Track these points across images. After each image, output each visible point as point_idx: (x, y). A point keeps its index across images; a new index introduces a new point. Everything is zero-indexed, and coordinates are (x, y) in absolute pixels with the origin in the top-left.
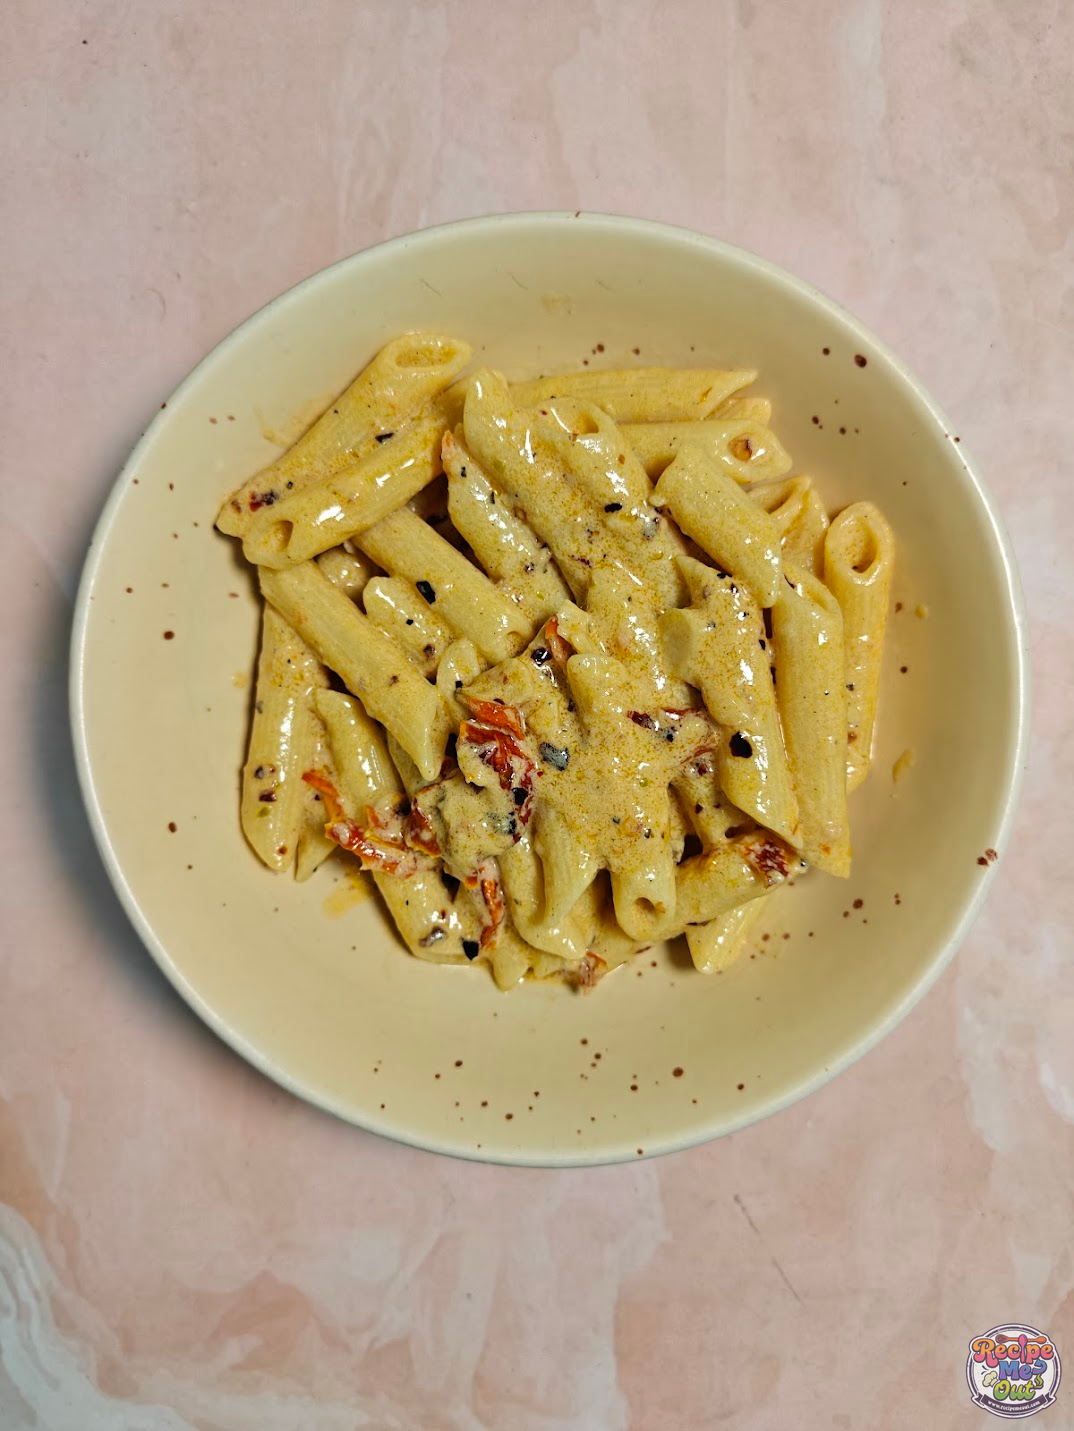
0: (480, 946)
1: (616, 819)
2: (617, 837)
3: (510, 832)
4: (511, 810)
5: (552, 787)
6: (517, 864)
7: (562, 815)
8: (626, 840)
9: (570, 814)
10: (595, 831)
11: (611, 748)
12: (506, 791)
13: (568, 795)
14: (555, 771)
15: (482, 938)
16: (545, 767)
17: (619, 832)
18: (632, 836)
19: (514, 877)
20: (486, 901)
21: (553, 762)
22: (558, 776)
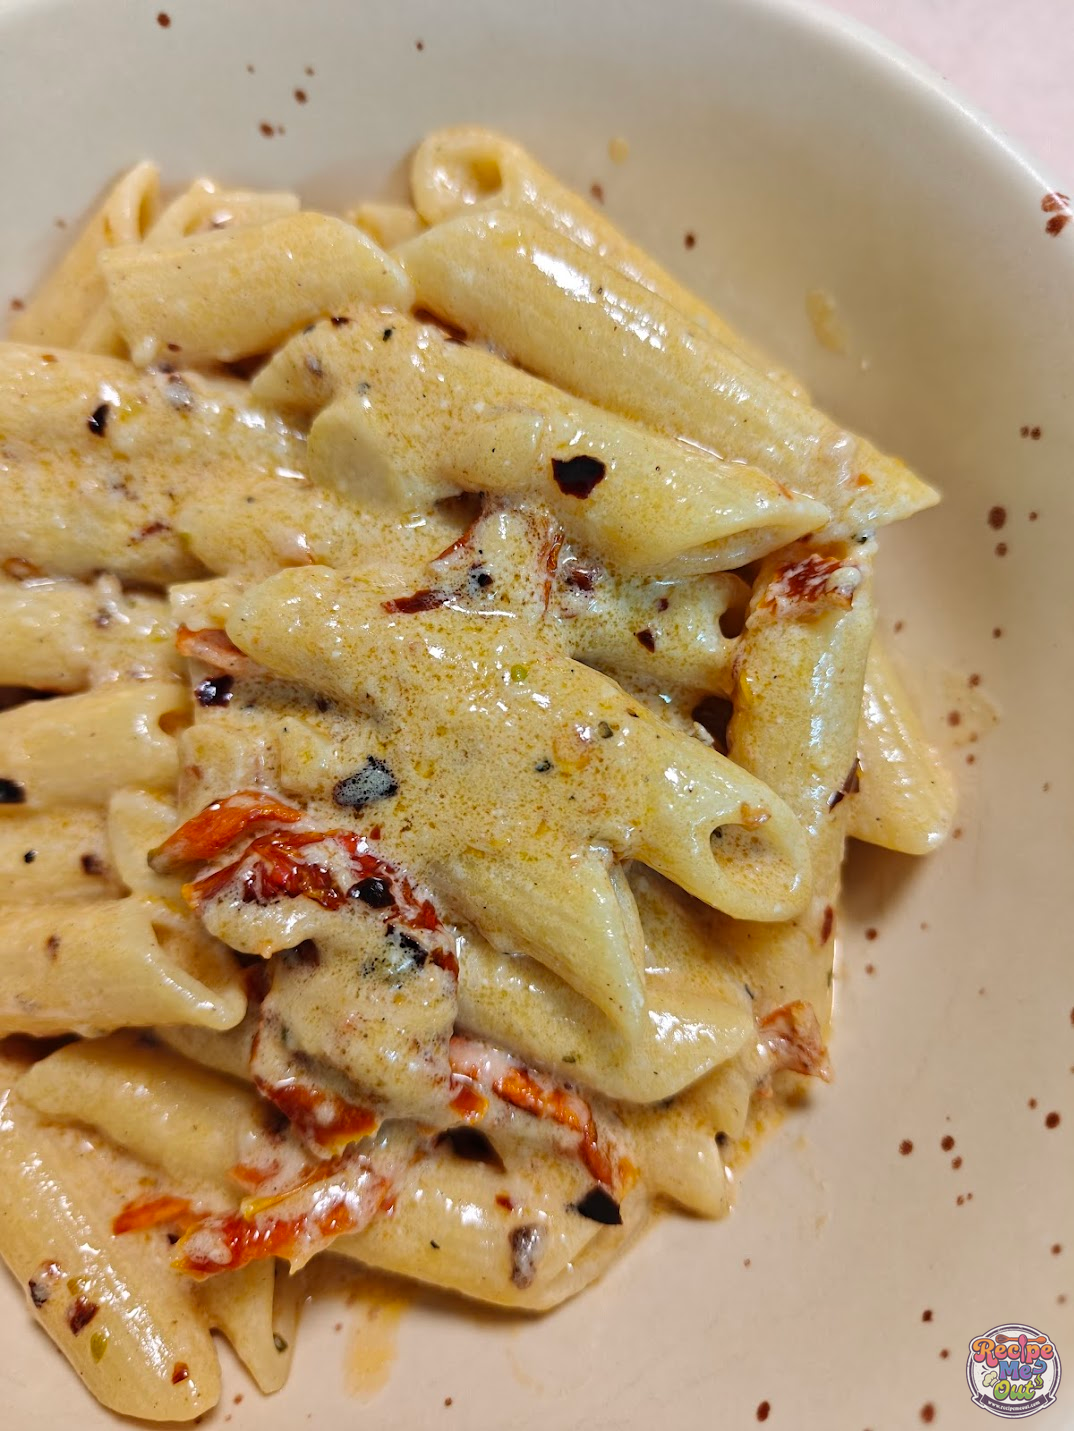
1: (541, 764)
2: (573, 789)
4: (383, 928)
5: (409, 834)
6: (506, 1006)
7: (471, 853)
8: (588, 778)
9: (475, 836)
10: (535, 819)
11: (419, 679)
12: (344, 909)
13: (442, 816)
14: (388, 805)
16: (371, 817)
17: (565, 775)
18: (588, 760)
19: (524, 1029)
20: (533, 1112)
21: (371, 797)
22: (400, 807)
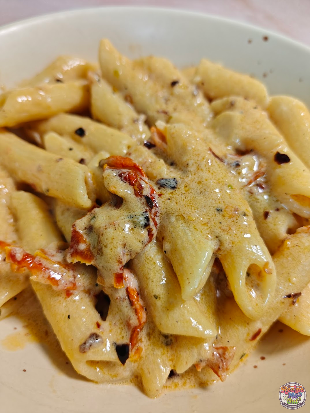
0: (130, 347)
1: (219, 208)
2: (223, 221)
3: (146, 225)
4: (144, 210)
5: (168, 201)
6: (152, 267)
7: (181, 217)
8: (229, 221)
9: (186, 212)
10: (206, 221)
11: (204, 169)
12: (139, 198)
13: (181, 202)
14: (170, 191)
15: (131, 340)
16: (162, 191)
17: (224, 216)
18: (233, 217)
19: (151, 278)
20: (132, 303)
21: (167, 185)
22: (172, 193)
